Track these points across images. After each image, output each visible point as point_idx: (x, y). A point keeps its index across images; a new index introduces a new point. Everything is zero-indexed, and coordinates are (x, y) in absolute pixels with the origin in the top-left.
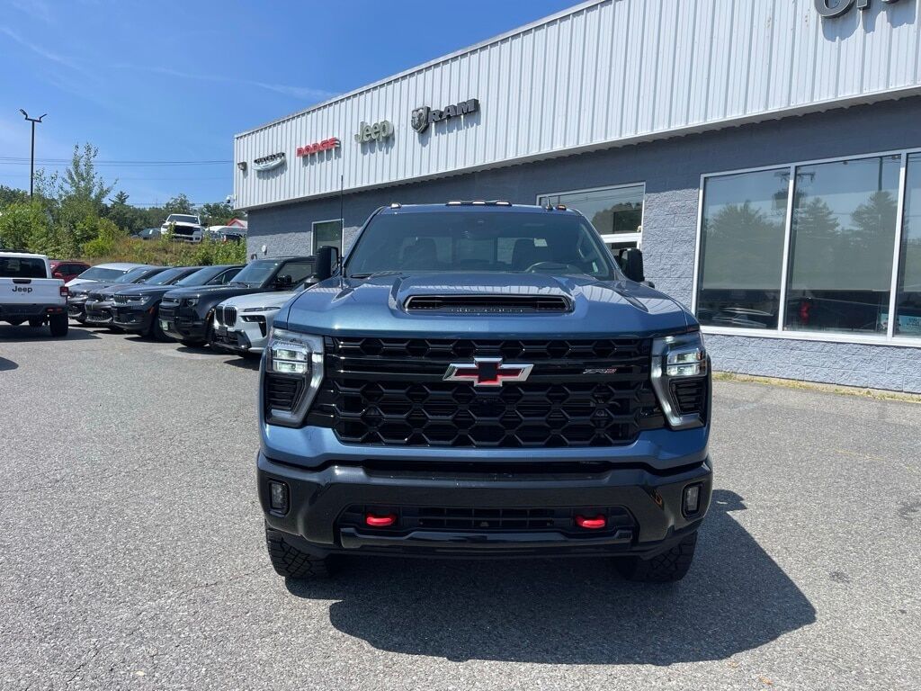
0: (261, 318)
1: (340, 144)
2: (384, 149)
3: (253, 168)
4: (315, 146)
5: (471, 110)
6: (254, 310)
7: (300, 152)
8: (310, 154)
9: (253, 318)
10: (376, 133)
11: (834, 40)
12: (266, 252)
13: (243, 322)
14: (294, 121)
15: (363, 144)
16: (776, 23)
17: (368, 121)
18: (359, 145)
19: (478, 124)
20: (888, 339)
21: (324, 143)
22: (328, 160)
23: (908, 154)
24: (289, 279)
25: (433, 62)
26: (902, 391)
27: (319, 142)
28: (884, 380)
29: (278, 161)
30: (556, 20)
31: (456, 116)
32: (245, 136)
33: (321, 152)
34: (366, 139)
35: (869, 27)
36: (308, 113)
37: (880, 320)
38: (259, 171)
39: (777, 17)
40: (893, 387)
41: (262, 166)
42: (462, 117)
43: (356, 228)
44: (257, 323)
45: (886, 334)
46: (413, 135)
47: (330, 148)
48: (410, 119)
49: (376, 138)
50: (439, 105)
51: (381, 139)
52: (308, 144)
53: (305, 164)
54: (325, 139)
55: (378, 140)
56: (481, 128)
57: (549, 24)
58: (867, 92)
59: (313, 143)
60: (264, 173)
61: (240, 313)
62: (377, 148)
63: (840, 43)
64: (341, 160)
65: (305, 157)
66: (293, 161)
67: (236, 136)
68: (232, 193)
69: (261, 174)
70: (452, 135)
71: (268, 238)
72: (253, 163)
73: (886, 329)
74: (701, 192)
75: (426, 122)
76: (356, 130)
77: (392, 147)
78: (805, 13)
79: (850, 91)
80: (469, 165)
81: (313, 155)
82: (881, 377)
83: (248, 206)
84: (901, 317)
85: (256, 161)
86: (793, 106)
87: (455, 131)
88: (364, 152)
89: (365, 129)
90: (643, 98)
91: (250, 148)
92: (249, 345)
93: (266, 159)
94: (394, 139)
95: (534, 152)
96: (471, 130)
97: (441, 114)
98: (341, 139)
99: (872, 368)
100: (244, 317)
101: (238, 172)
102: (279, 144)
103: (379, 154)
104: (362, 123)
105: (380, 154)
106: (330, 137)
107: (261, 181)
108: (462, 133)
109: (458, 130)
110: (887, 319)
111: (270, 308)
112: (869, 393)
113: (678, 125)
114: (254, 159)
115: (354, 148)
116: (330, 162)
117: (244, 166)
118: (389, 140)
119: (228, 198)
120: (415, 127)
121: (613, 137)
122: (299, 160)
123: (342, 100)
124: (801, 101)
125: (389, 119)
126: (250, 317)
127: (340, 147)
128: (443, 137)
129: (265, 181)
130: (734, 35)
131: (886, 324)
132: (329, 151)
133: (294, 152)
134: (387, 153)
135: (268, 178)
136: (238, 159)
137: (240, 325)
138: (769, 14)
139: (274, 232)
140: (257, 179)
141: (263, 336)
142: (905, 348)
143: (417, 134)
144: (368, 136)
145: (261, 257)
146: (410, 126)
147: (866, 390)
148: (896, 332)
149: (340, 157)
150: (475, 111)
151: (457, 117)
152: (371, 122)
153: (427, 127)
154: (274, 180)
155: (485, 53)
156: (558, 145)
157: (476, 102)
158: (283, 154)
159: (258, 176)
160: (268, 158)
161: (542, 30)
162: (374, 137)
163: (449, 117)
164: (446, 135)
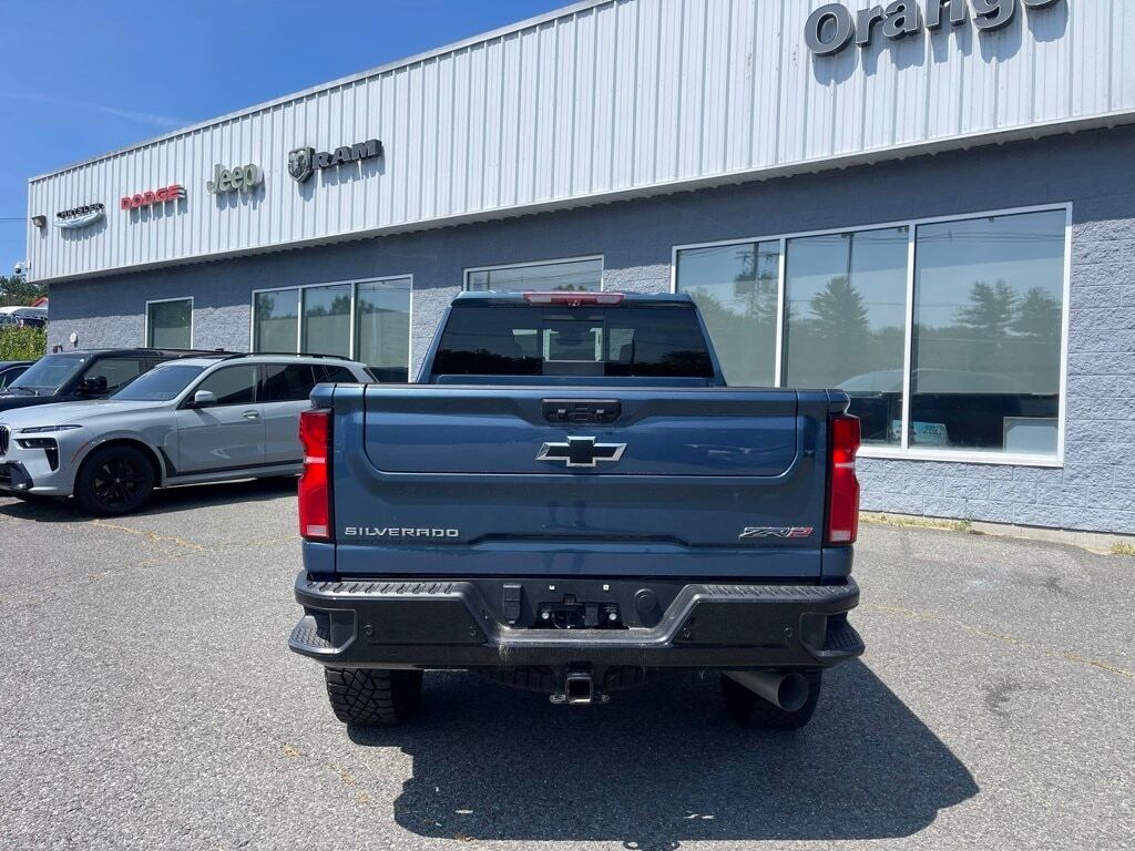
0: (51, 442)
1: (186, 194)
2: (250, 203)
3: (55, 224)
4: (148, 196)
5: (371, 155)
6: (38, 429)
7: (125, 203)
8: (139, 207)
9: (36, 443)
10: (237, 180)
11: (828, 84)
12: (76, 343)
13: (20, 448)
14: (117, 161)
15: (220, 195)
16: (758, 61)
17: (226, 163)
18: (214, 196)
19: (382, 172)
20: (903, 450)
21: (160, 192)
22: (168, 215)
23: (916, 226)
24: (103, 382)
25: (317, 89)
26: (922, 515)
27: (155, 190)
28: (902, 502)
29: (94, 215)
30: (483, 42)
31: (351, 162)
32: (44, 179)
33: (157, 205)
34: (224, 188)
35: (870, 69)
36: (138, 149)
37: (892, 428)
38: (64, 229)
39: (758, 53)
40: (911, 510)
41: (68, 222)
42: (360, 162)
43: (211, 309)
44: (43, 449)
45: (900, 444)
46: (292, 185)
47: (169, 199)
48: (286, 163)
49: (240, 187)
50: (328, 145)
51: (245, 190)
52: (138, 192)
53: (134, 220)
54: (162, 186)
55: (241, 190)
56: (386, 178)
57: (474, 46)
58: (869, 149)
59: (146, 190)
60: (72, 232)
61: (15, 435)
62: (240, 201)
63: (835, 88)
64: (187, 216)
65: (134, 210)
66: (117, 216)
67: (30, 180)
68: (24, 259)
69: (68, 232)
70: (347, 187)
71: (80, 322)
72: (56, 219)
73: (900, 438)
74: (674, 268)
75: (310, 168)
76: (210, 175)
77: (261, 201)
78: (793, 49)
79: (848, 147)
80: (371, 226)
81: (146, 208)
82: (897, 498)
83: (48, 277)
84: (916, 424)
85: (59, 215)
86: (782, 163)
87: (350, 181)
88: (221, 206)
89: (222, 174)
91: (51, 196)
92: (30, 483)
93: (74, 213)
94: (264, 190)
95: (458, 212)
96: (372, 181)
97: (330, 158)
98: (187, 186)
99: (886, 487)
100: (22, 442)
101: (33, 229)
102: (95, 192)
103: (243, 211)
104: (218, 166)
105: (244, 209)
106: (171, 184)
107: (68, 242)
108: (359, 184)
109: (354, 180)
110: (901, 426)
111: (65, 427)
112: (883, 518)
113: (644, 182)
114: (56, 212)
115: (206, 200)
116: (170, 219)
117: (42, 222)
118: (257, 190)
119: (17, 266)
120: (294, 174)
121: (562, 195)
122: (125, 214)
123: (188, 134)
124: (792, 157)
125: (256, 163)
126: (31, 441)
127: (186, 199)
128: (334, 189)
129: (74, 243)
130: (708, 73)
131: (899, 432)
132: (169, 203)
133: (117, 203)
134: (255, 208)
135: (79, 239)
136: (35, 210)
137: (15, 452)
138: (749, 48)
139: (89, 314)
140: (61, 240)
141: (53, 470)
142: (923, 461)
143: (296, 183)
144: (226, 183)
145: (69, 349)
146: (287, 173)
147: (880, 515)
148: (912, 442)
149: (186, 211)
150: (376, 156)
151: (353, 162)
152: (231, 165)
153: (311, 175)
154: (87, 242)
155: (389, 80)
156: (491, 203)
157: (378, 144)
158: (101, 206)
159: (64, 236)
160: (77, 211)
161: (465, 54)
162: (235, 185)
163: (341, 162)
164: (337, 187)
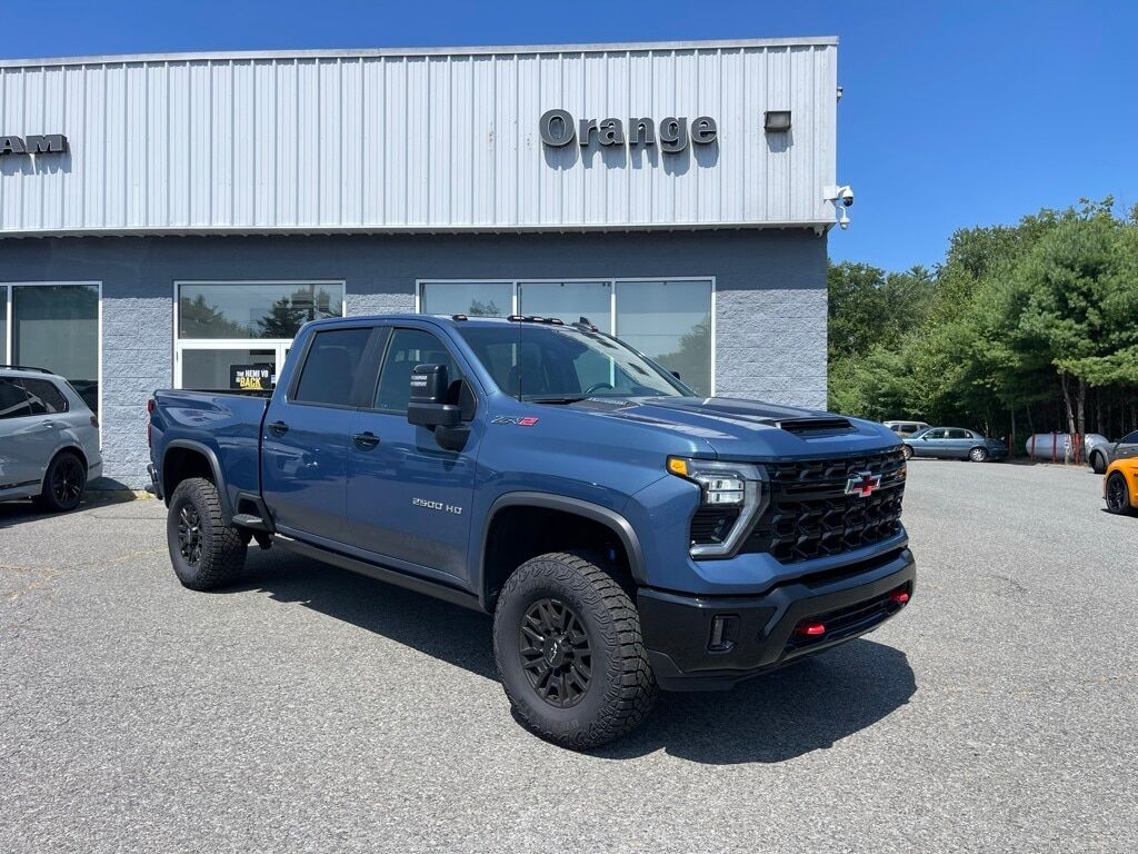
5: (55, 150)
11: (557, 169)
16: (498, 139)
19: (67, 170)
23: (616, 282)
31: (20, 153)
39: (498, 133)
42: (32, 156)
56: (73, 177)
63: (562, 173)
74: (417, 298)
78: (527, 136)
79: (573, 221)
80: (52, 227)
86: (521, 225)
90: (347, 184)
96: (53, 178)
108: (32, 179)
109: (24, 173)
121: (308, 224)
124: (529, 222)
138: (491, 128)
150: (59, 152)
155: (76, 74)
157: (63, 140)
161: (181, 67)
